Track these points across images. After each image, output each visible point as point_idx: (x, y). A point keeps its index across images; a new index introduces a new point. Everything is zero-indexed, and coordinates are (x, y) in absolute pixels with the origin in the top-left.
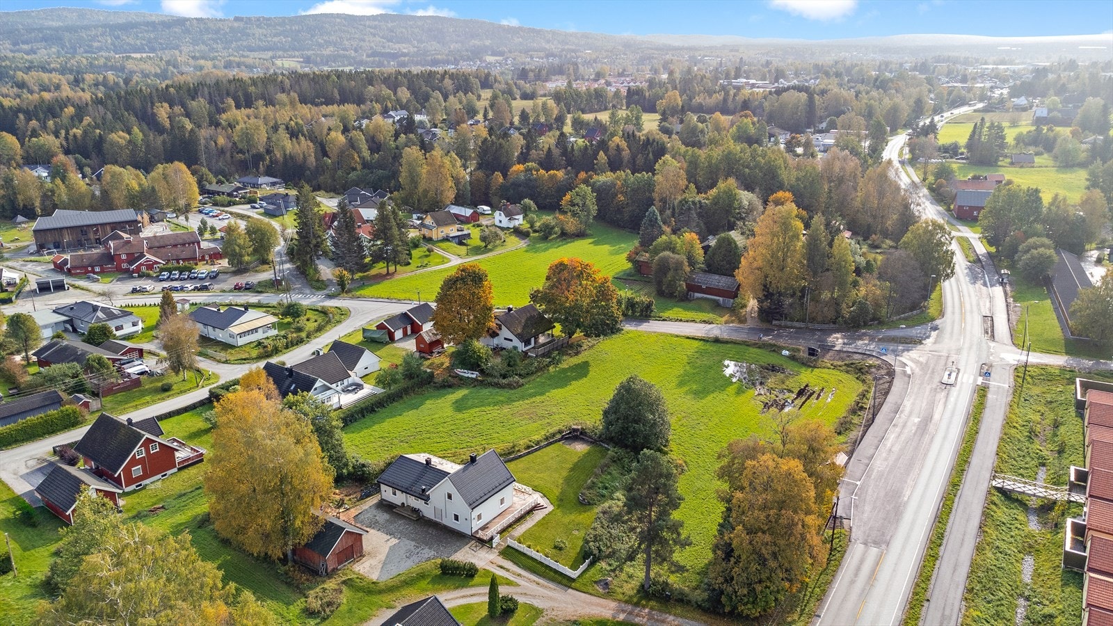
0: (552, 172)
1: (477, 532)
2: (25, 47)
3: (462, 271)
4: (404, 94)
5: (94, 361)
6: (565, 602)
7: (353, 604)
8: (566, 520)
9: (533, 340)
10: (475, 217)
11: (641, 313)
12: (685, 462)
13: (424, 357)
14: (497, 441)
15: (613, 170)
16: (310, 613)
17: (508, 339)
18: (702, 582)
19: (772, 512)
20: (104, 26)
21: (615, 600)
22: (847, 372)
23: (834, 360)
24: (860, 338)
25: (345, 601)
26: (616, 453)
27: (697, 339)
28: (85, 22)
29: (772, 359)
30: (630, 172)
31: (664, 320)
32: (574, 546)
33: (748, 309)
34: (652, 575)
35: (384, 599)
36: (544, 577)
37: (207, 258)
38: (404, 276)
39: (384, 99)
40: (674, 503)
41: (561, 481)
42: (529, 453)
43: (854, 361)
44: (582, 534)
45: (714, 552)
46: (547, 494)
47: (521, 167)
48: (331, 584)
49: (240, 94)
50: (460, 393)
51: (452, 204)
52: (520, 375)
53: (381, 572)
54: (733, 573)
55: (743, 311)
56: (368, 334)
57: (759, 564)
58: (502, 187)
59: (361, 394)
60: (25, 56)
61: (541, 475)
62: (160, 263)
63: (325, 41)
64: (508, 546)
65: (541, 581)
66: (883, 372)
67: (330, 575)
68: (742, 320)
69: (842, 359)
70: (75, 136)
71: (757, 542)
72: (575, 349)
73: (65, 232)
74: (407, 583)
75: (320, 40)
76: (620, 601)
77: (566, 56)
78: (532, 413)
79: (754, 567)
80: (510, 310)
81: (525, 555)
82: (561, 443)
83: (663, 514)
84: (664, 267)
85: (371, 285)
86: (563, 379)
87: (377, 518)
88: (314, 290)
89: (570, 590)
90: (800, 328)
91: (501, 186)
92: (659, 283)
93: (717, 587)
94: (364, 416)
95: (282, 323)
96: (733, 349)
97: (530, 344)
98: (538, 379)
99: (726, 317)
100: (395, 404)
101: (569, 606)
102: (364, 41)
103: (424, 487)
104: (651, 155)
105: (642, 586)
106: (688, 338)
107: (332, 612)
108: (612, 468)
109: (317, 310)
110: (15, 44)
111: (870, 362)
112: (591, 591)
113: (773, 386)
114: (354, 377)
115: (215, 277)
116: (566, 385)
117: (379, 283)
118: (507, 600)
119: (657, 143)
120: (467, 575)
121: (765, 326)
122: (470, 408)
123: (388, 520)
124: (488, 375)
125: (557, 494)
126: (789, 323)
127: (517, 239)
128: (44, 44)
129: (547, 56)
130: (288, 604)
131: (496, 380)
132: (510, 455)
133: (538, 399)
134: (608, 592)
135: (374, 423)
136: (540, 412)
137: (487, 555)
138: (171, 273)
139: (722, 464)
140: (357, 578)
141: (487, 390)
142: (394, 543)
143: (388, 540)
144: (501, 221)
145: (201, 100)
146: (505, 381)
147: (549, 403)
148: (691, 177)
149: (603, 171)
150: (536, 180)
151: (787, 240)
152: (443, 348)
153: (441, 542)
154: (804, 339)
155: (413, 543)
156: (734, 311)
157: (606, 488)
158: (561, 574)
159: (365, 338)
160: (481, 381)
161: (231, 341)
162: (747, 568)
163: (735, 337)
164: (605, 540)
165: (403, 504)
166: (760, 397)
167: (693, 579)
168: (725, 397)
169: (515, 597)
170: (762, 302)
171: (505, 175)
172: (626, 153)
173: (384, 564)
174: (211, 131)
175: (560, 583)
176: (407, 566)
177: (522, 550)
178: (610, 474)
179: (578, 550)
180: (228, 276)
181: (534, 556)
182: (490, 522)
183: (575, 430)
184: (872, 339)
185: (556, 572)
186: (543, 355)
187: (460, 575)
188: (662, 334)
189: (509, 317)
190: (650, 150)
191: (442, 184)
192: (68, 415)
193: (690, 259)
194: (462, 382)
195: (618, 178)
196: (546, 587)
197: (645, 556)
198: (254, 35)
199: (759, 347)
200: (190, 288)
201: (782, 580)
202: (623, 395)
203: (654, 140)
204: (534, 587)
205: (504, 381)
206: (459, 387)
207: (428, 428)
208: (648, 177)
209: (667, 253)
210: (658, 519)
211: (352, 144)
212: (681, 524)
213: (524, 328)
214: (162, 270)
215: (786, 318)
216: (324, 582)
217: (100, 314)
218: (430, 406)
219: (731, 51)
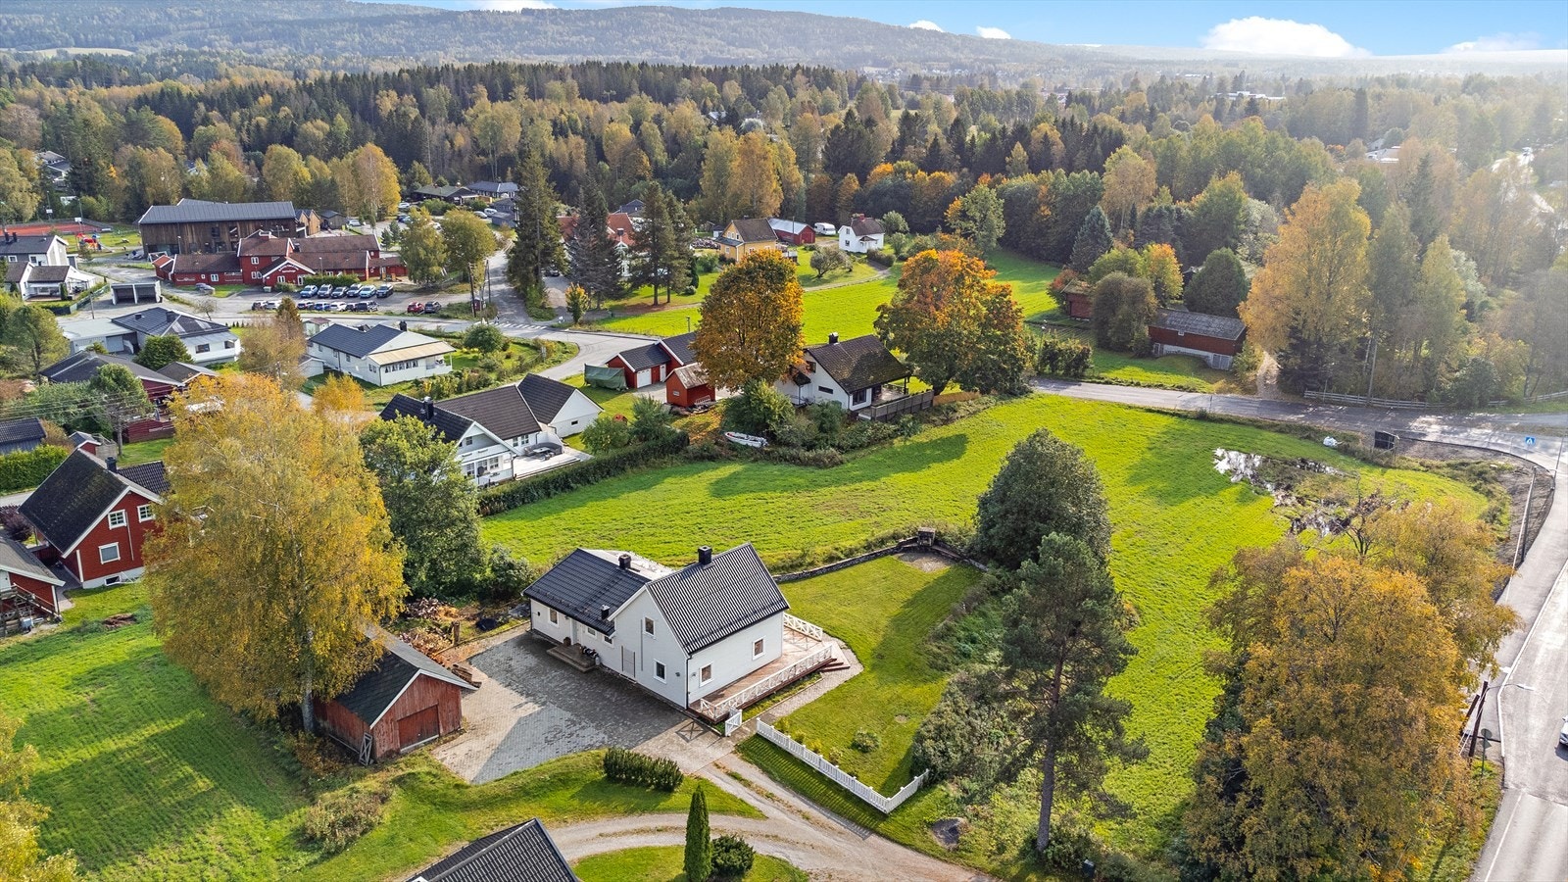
0: (937, 174)
1: (698, 703)
2: (250, 45)
3: (752, 259)
4: (733, 90)
5: (110, 375)
6: (860, 863)
7: (404, 826)
8: (885, 694)
9: (869, 392)
10: (807, 239)
11: (1068, 370)
12: (1137, 608)
13: (677, 413)
14: (776, 545)
15: (1035, 171)
16: (306, 839)
17: (826, 389)
18: (1164, 845)
19: (1348, 688)
20: (354, 20)
21: (969, 867)
22: (1454, 478)
23: (1425, 456)
24: (1474, 424)
25: (387, 817)
26: (999, 577)
27: (1166, 413)
28: (332, 16)
29: (1305, 450)
30: (1063, 172)
31: (1107, 383)
32: (894, 744)
33: (1260, 372)
34: (1055, 819)
35: (470, 822)
36: (822, 805)
37: (383, 270)
38: (681, 308)
39: (704, 95)
40: (1115, 660)
41: (884, 622)
42: (830, 570)
43: (1466, 461)
44: (914, 724)
45: (1199, 778)
46: (854, 643)
47: (889, 167)
48: (372, 783)
49: (498, 81)
50: (726, 470)
51: (776, 217)
52: (839, 447)
53: (486, 765)
54: (1244, 829)
55: (1250, 376)
56: (593, 375)
57: (1310, 813)
58: (857, 196)
59: (555, 461)
60: (244, 54)
61: (848, 610)
62: (307, 273)
63: (641, 41)
64: (758, 735)
65: (814, 812)
66: (1530, 480)
67: (377, 764)
68: (1249, 389)
69: (1442, 456)
70: (258, 126)
71: (1308, 758)
72: (946, 414)
73: (187, 229)
74: (527, 793)
75: (634, 41)
76: (980, 870)
77: (980, 68)
78: (850, 506)
79: (1296, 817)
80: (833, 339)
81: (787, 755)
82: (895, 557)
83: (1086, 681)
84: (1111, 298)
85: (624, 318)
86: (917, 459)
87: (512, 663)
88: (531, 319)
89: (873, 838)
90: (1355, 405)
91: (854, 196)
92: (1103, 324)
93: (1202, 857)
94: (548, 495)
95: (465, 359)
96: (1232, 433)
97: (863, 399)
98: (872, 455)
99: (1220, 384)
100: (609, 480)
101: (867, 872)
102: (695, 43)
103: (606, 608)
104: (1098, 148)
105: (1032, 842)
106: (1150, 410)
107: (351, 840)
108: (989, 605)
109: (527, 345)
110: (236, 40)
111: (1501, 462)
112: (919, 844)
113: (1309, 492)
114: (547, 433)
115: (385, 296)
116: (920, 468)
117: (637, 316)
118: (727, 845)
119: (1111, 132)
120: (658, 785)
121: (1289, 399)
122: (739, 493)
123: (531, 669)
124: (781, 443)
125: (874, 645)
126: (1334, 396)
127: (871, 269)
128: (273, 41)
129: (953, 68)
130: (272, 816)
131: (794, 452)
132: (794, 571)
133: (865, 485)
134: (957, 849)
135: (564, 508)
136: (863, 504)
137: (710, 751)
138: (319, 287)
139: (1220, 596)
140: (429, 773)
141: (778, 467)
142: (530, 712)
143: (520, 706)
144: (848, 243)
145: (442, 87)
146: (811, 454)
147: (883, 493)
148: (1163, 178)
149: (1019, 173)
150: (909, 186)
151: (1339, 246)
152: (713, 400)
153: (624, 717)
154: (1364, 421)
155: (568, 715)
156: (1236, 376)
157: (974, 641)
158: (859, 802)
159: (587, 381)
160: (768, 453)
161: (371, 378)
162: (1279, 820)
163: (1234, 412)
164: (958, 739)
165: (568, 640)
166: (1283, 510)
167: (1149, 838)
168: (1217, 504)
169: (750, 842)
170: (1287, 357)
171: (862, 180)
172: (1058, 148)
173: (498, 750)
174: (450, 128)
175: (853, 820)
176: (543, 759)
177: (783, 745)
178: (984, 615)
179: (902, 755)
180: (407, 295)
181: (806, 760)
182: (730, 685)
183: (924, 535)
184: (1498, 427)
185: (849, 796)
186: (885, 419)
187: (644, 785)
188: (1102, 403)
189: (830, 353)
190: (1098, 141)
191: (761, 185)
192: (46, 460)
193: (1159, 287)
194: (736, 452)
195: (1042, 182)
196: (822, 826)
197: (1041, 776)
198: (546, 33)
199: (1281, 431)
200: (341, 308)
201: (1363, 855)
202: (1020, 464)
203: (1104, 129)
204: (798, 823)
205: (807, 453)
206: (729, 460)
207: (656, 520)
208: (1093, 178)
209: (1119, 275)
210: (1075, 690)
211: (642, 143)
212: (1126, 710)
213: (856, 370)
214: (308, 282)
215: (1330, 388)
216: (361, 777)
217: (176, 326)
218: (669, 487)
219: (1227, 65)
